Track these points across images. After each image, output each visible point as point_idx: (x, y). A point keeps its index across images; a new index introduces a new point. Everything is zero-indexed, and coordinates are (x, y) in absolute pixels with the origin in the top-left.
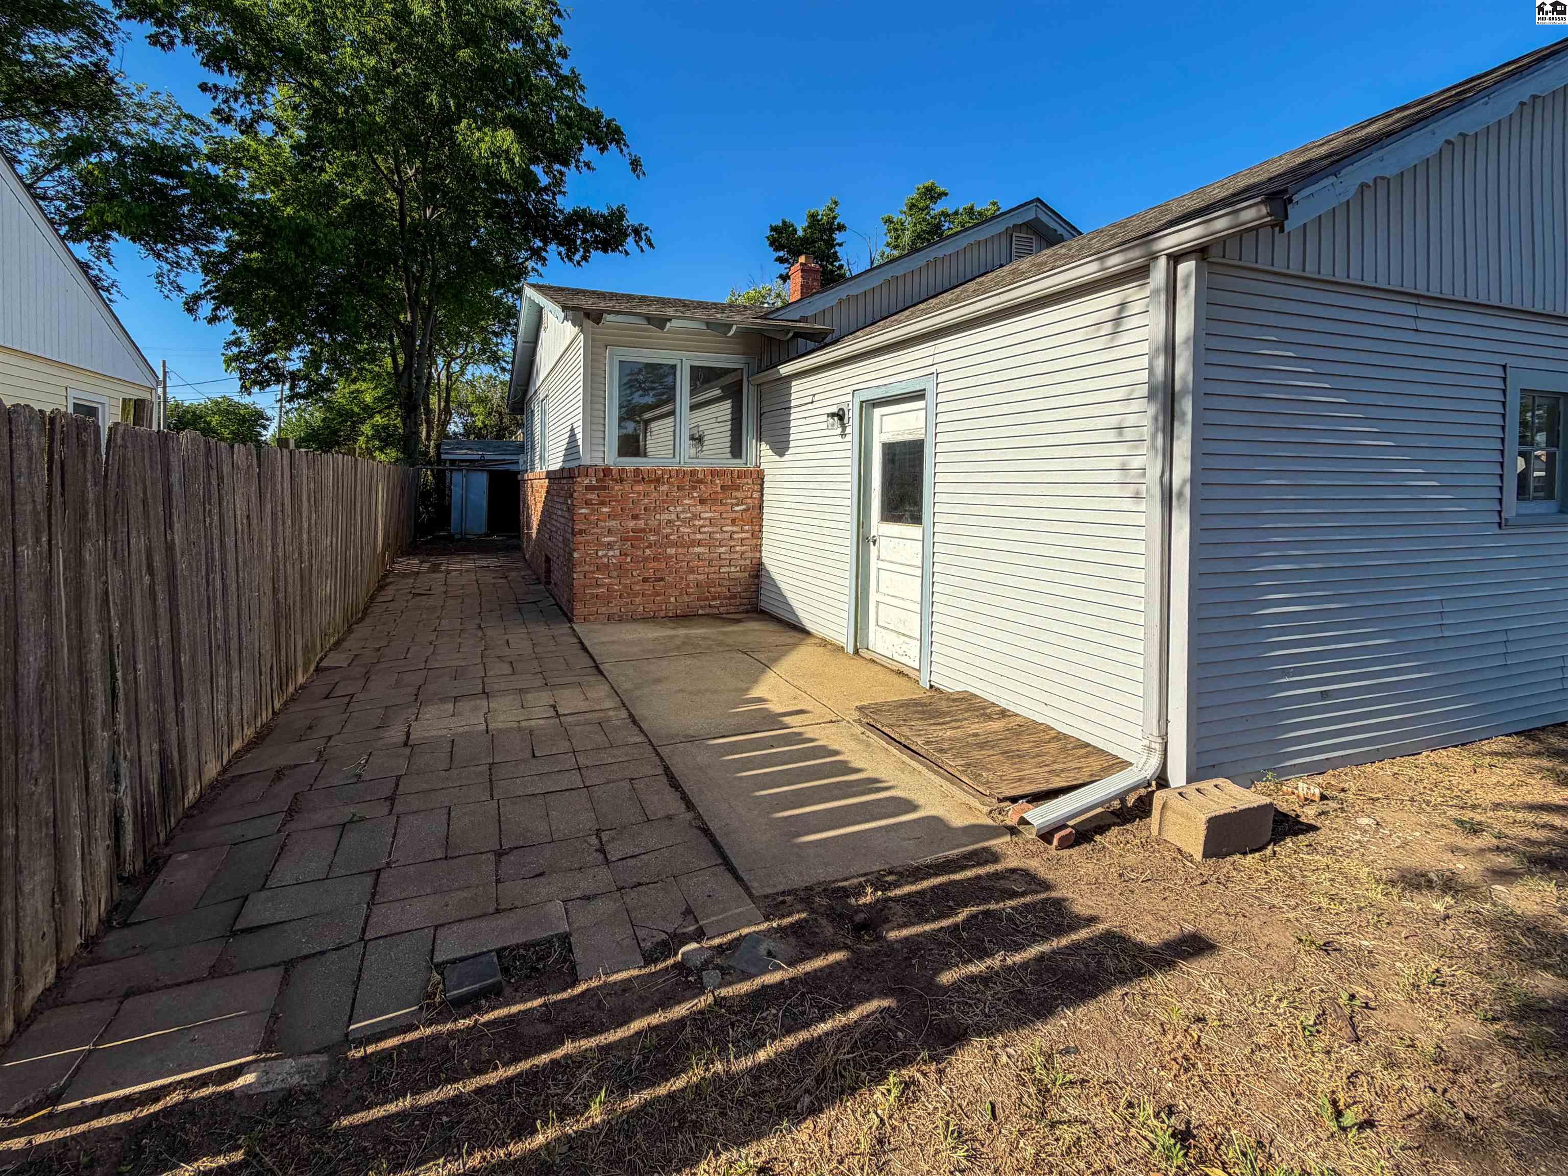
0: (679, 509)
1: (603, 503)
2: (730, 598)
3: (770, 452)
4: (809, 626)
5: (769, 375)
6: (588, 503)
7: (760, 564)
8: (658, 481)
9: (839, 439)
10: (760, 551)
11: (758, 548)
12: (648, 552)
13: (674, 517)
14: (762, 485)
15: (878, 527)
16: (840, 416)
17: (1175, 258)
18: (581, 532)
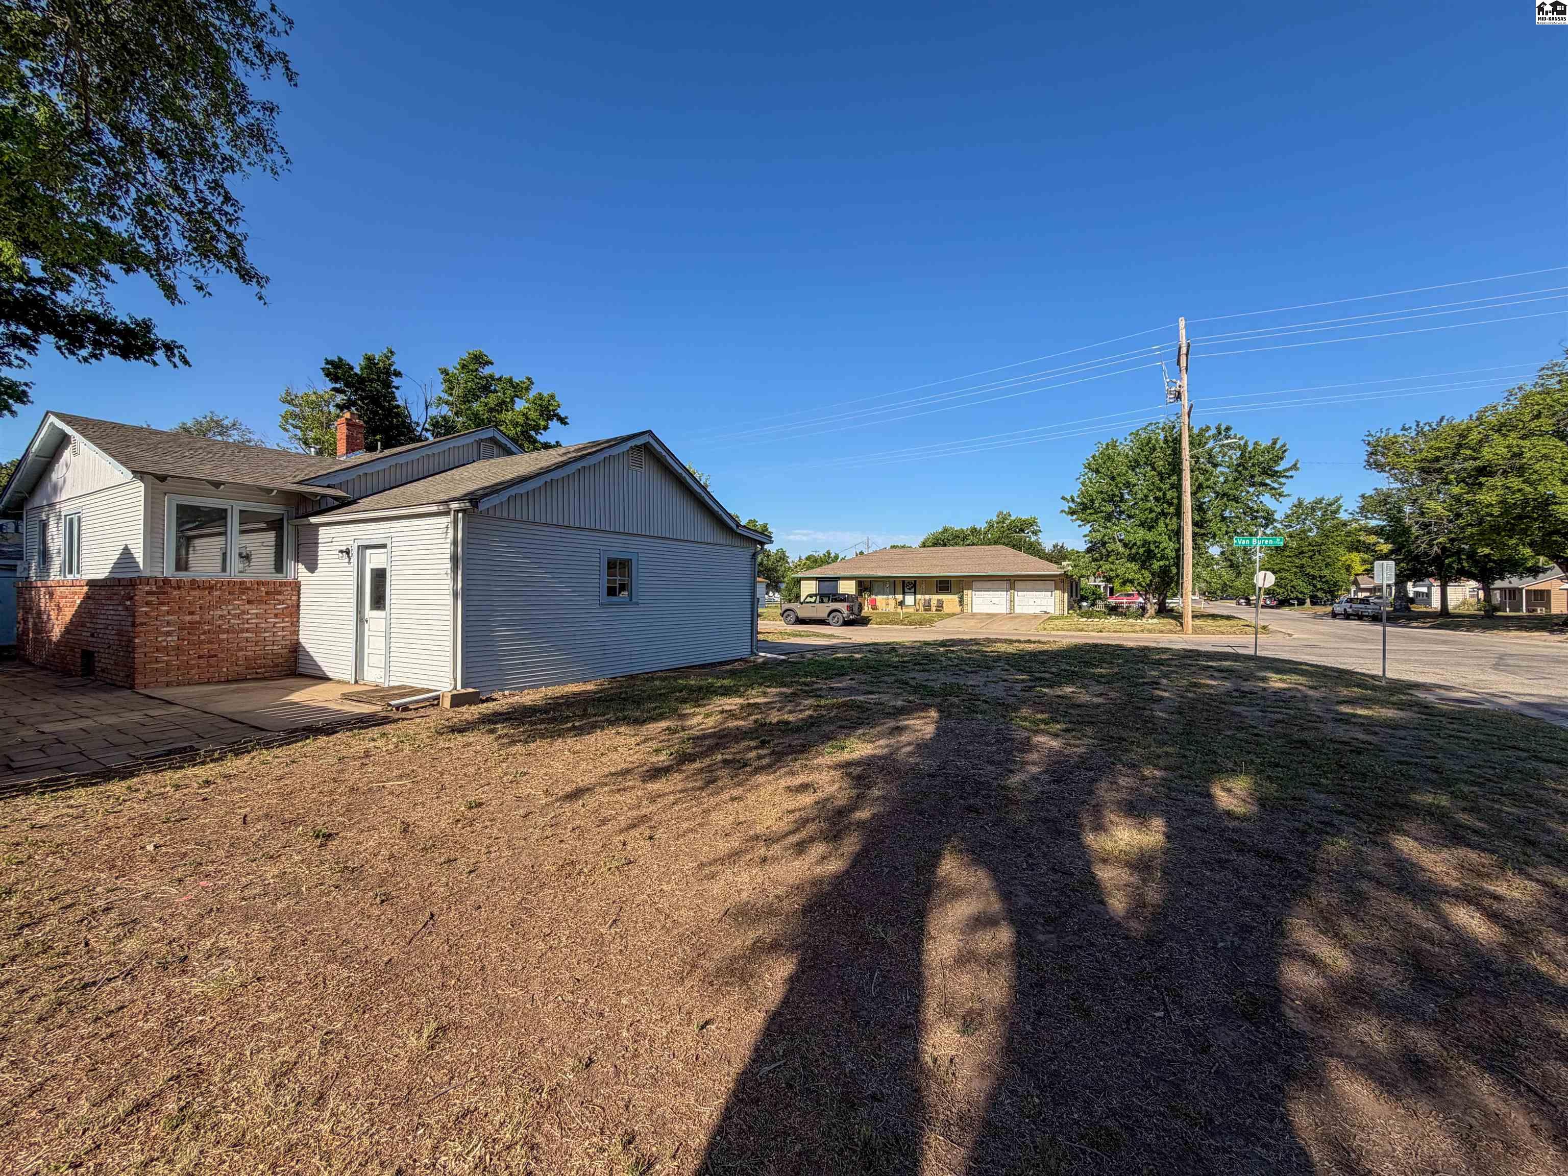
0: (230, 607)
1: (162, 604)
2: (273, 667)
3: (305, 570)
4: (330, 675)
5: (304, 521)
6: (148, 604)
7: (298, 643)
8: (211, 588)
9: (347, 565)
10: (298, 635)
11: (296, 633)
12: (203, 637)
13: (225, 612)
14: (299, 591)
15: (369, 613)
16: (347, 552)
17: (457, 511)
18: (142, 624)
